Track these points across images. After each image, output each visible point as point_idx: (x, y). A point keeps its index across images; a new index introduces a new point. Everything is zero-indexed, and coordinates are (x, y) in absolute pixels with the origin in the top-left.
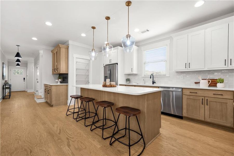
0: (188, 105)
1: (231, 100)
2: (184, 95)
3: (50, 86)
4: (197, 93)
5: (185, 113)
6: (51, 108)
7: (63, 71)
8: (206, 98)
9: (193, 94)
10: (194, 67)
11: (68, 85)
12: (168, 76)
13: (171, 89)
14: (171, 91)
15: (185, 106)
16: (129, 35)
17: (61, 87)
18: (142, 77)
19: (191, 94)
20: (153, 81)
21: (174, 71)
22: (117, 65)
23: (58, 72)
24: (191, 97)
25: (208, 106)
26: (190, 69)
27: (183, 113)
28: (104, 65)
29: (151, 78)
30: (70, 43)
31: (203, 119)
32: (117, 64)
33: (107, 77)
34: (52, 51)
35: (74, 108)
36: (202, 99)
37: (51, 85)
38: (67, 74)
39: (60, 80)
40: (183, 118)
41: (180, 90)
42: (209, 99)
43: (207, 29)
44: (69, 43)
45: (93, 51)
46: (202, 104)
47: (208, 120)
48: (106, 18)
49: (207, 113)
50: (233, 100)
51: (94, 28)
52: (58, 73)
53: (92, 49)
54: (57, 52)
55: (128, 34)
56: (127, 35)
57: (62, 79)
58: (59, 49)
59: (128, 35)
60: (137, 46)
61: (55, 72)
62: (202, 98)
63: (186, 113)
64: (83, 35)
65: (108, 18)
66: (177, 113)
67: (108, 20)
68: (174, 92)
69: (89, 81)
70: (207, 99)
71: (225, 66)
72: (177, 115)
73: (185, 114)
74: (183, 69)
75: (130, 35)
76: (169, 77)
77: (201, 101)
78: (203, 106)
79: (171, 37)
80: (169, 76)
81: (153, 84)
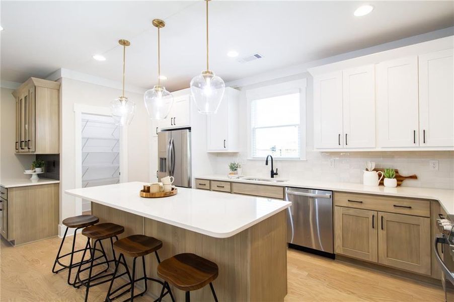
0: (344, 229)
1: (426, 218)
2: (337, 206)
3: (5, 191)
4: (361, 202)
5: (338, 246)
6: (9, 250)
7: (44, 147)
8: (380, 214)
9: (355, 205)
10: (356, 145)
11: (59, 183)
12: (303, 160)
13: (310, 194)
14: (311, 197)
15: (338, 231)
16: (209, 72)
17: (39, 191)
18: (248, 160)
19: (350, 205)
20: (272, 171)
21: (315, 150)
22: (190, 131)
23: (30, 150)
24: (351, 212)
25: (385, 232)
26: (347, 146)
27: (336, 247)
28: (159, 131)
29: (267, 164)
30: (64, 74)
31: (375, 260)
32: (189, 129)
33: (165, 159)
34: (15, 93)
35: (73, 252)
36: (373, 216)
37: (7, 188)
38: (58, 156)
39: (39, 170)
40: (336, 257)
41: (328, 195)
42: (385, 216)
43: (378, 63)
44: (62, 76)
45: (124, 102)
46: (373, 227)
47: (385, 262)
48: (153, 23)
49: (383, 246)
50: (429, 219)
51: (124, 43)
52: (31, 153)
53: (121, 98)
54: (27, 96)
55: (206, 70)
56: (203, 73)
57: (43, 168)
58: (32, 90)
59: (206, 72)
60: (235, 88)
61: (23, 150)
62: (372, 213)
63: (341, 247)
64: (99, 58)
65: (159, 24)
66: (323, 248)
67: (160, 28)
68: (316, 200)
69: (121, 171)
70: (382, 217)
71: (414, 145)
72: (323, 250)
73: (338, 250)
74: (333, 146)
75: (212, 73)
76: (307, 161)
77: (371, 219)
78: (375, 231)
79: (308, 72)
80: (305, 160)
81: (272, 176)
